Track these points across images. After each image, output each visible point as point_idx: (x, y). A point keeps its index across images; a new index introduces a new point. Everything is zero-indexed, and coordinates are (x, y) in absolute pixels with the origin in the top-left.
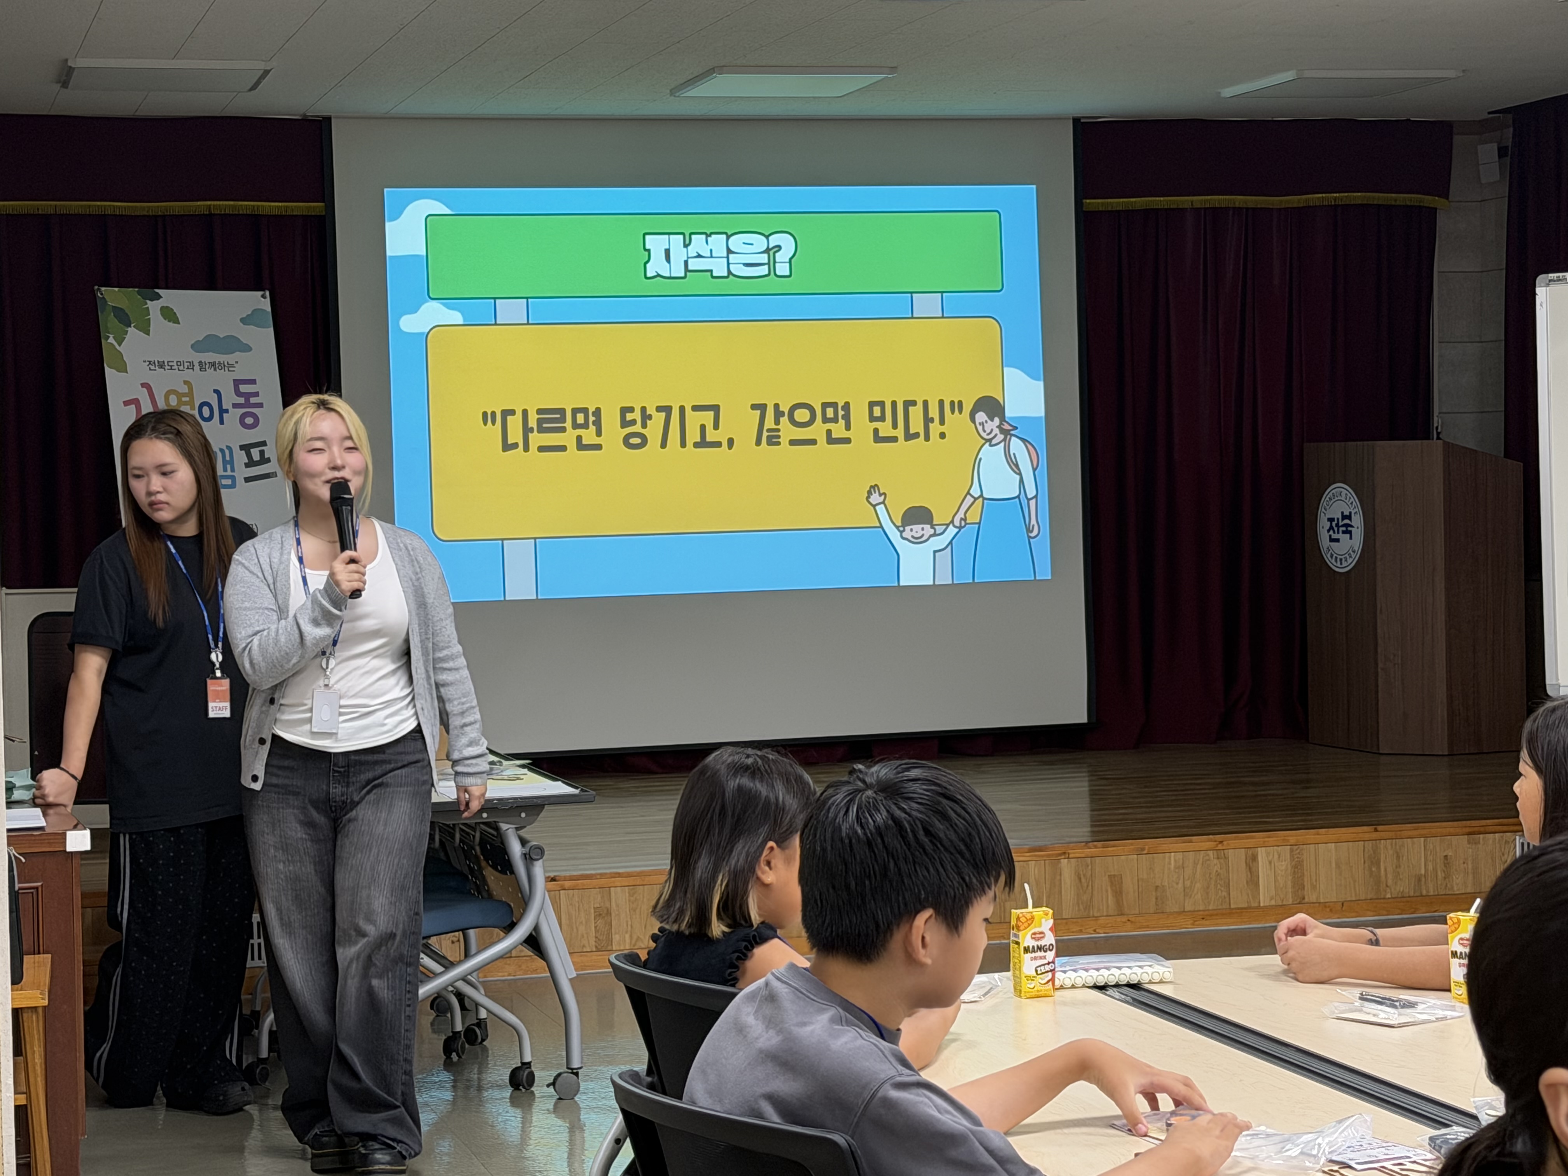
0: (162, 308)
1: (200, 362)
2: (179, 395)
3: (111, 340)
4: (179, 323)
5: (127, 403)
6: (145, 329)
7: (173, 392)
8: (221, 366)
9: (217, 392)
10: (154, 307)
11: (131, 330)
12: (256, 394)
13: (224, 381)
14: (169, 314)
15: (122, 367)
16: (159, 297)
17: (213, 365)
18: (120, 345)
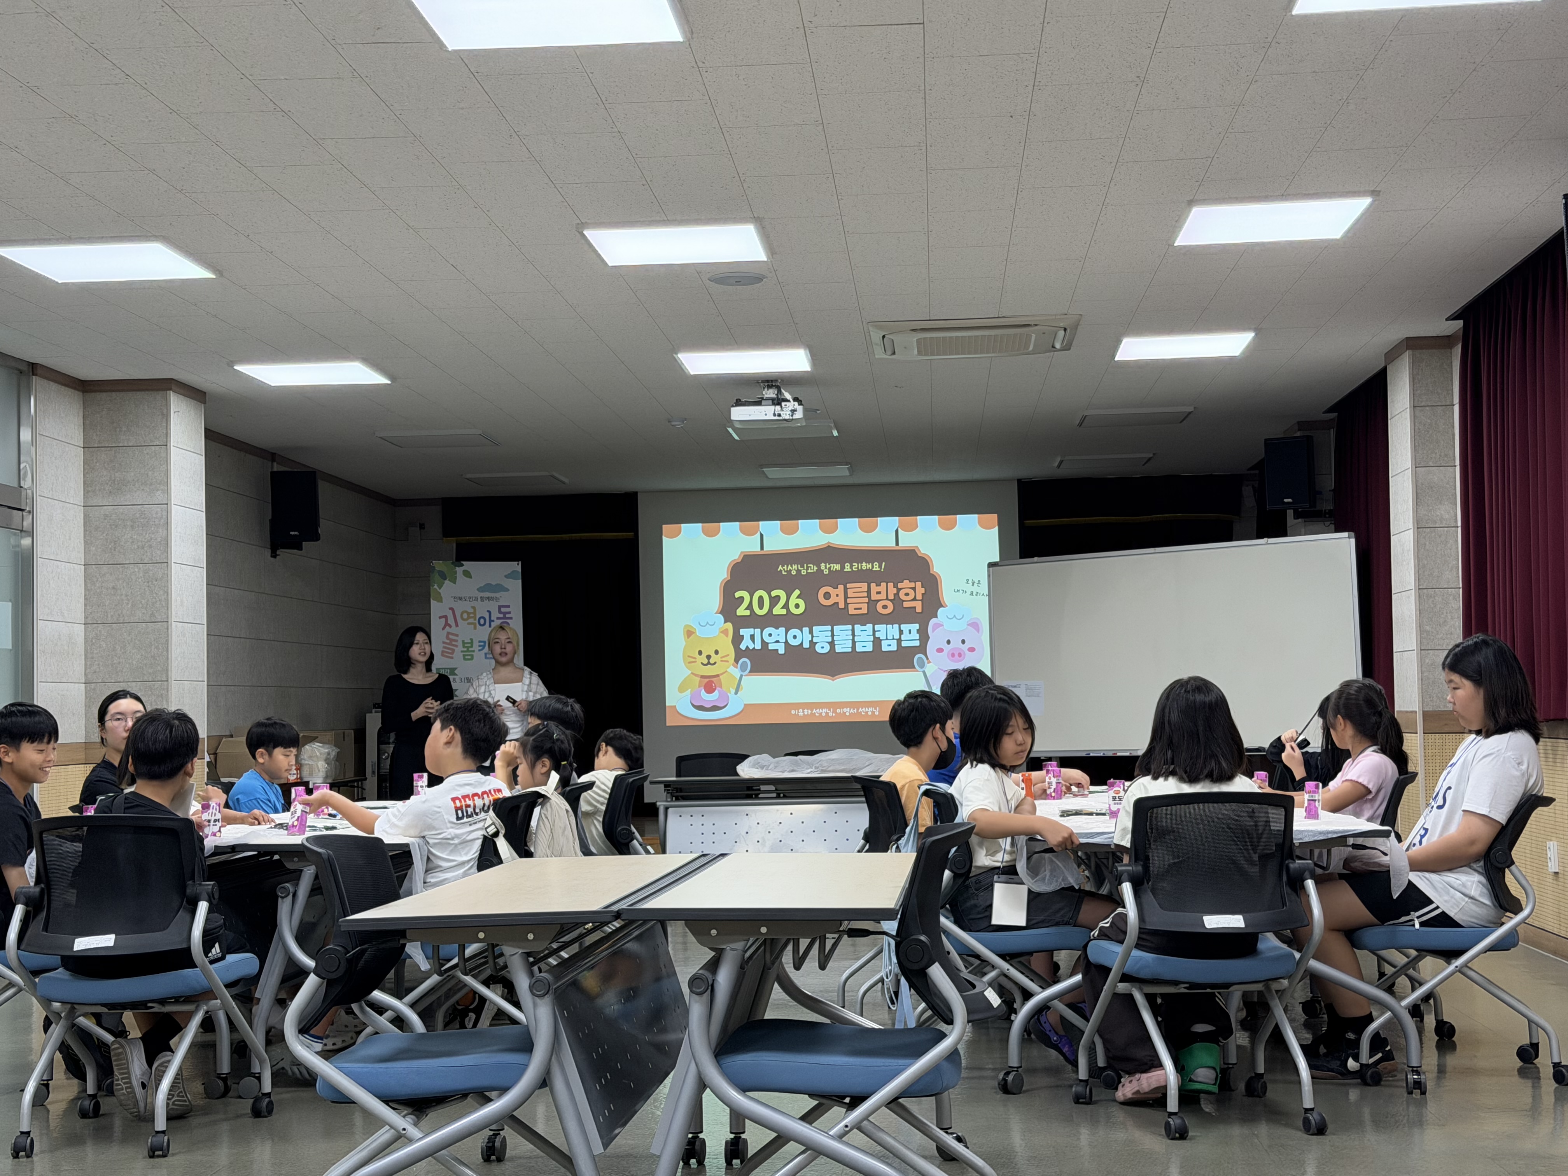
0: (464, 571)
1: (481, 597)
2: (468, 614)
3: (436, 586)
4: (471, 577)
5: (440, 618)
6: (454, 581)
7: (466, 612)
8: (492, 599)
9: (489, 612)
10: (459, 570)
11: (447, 582)
12: (509, 613)
13: (493, 607)
14: (467, 574)
15: (440, 600)
16: (462, 565)
17: (488, 598)
18: (440, 589)
